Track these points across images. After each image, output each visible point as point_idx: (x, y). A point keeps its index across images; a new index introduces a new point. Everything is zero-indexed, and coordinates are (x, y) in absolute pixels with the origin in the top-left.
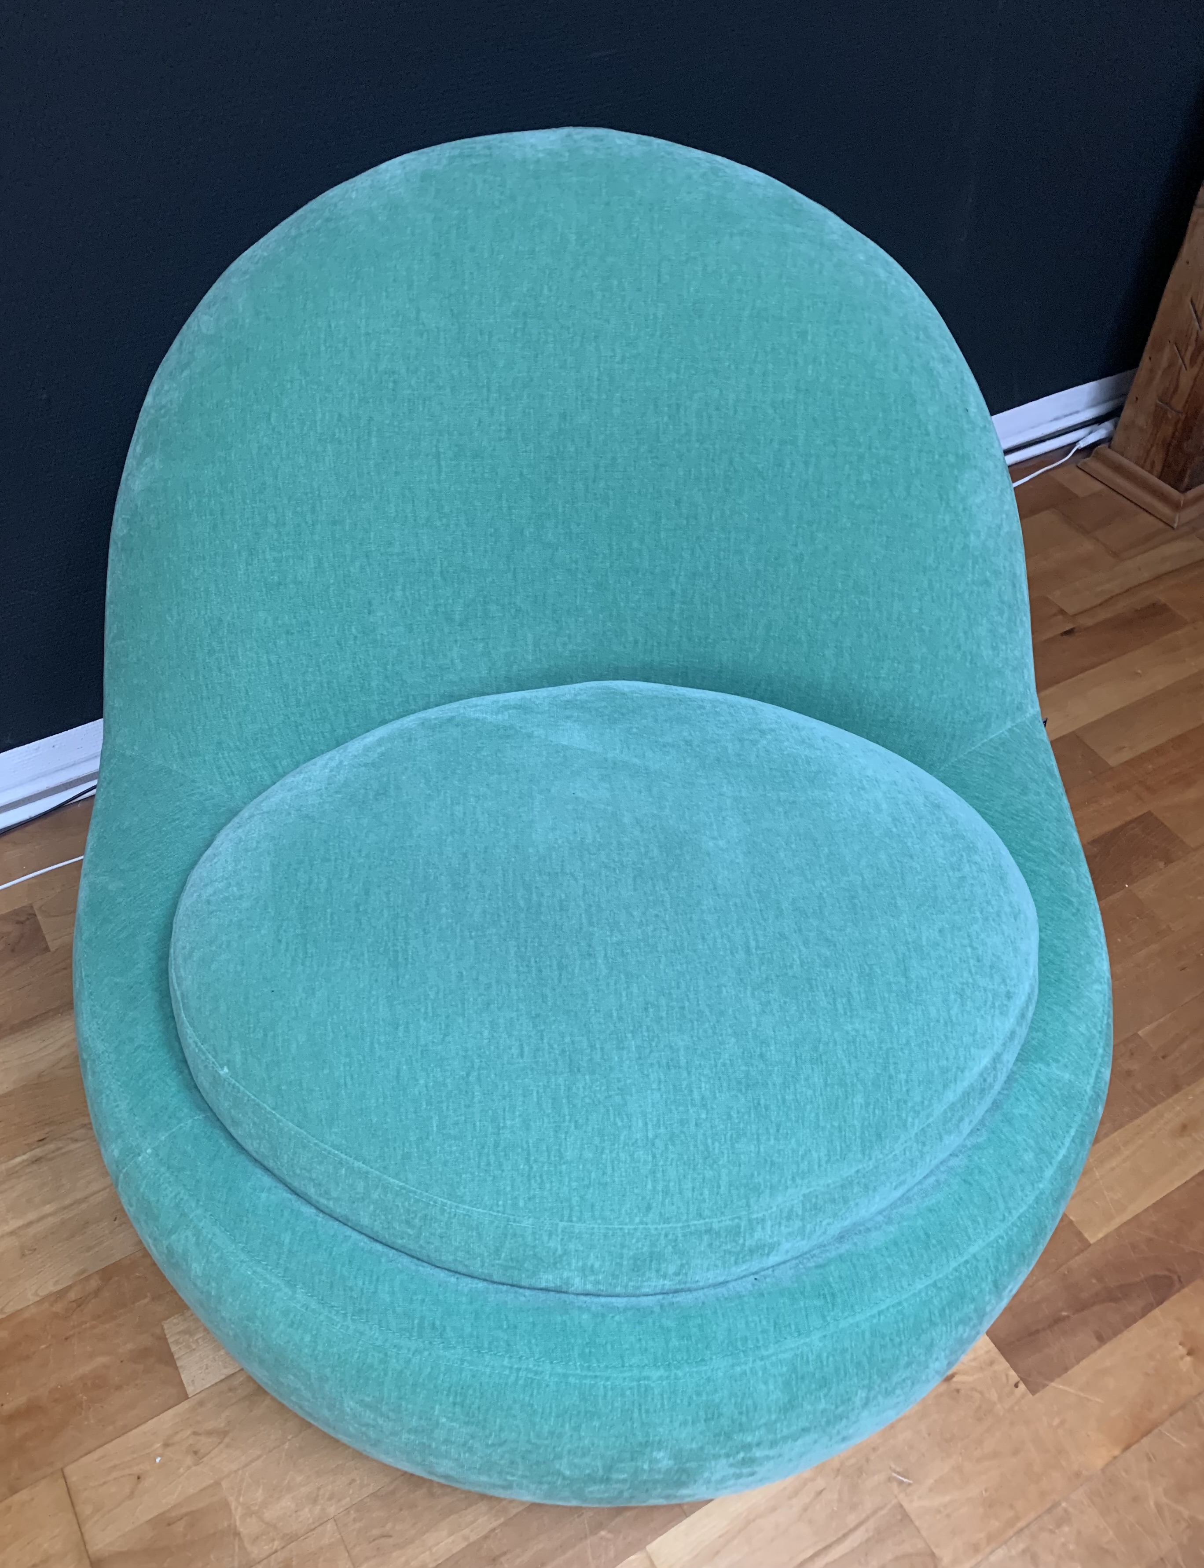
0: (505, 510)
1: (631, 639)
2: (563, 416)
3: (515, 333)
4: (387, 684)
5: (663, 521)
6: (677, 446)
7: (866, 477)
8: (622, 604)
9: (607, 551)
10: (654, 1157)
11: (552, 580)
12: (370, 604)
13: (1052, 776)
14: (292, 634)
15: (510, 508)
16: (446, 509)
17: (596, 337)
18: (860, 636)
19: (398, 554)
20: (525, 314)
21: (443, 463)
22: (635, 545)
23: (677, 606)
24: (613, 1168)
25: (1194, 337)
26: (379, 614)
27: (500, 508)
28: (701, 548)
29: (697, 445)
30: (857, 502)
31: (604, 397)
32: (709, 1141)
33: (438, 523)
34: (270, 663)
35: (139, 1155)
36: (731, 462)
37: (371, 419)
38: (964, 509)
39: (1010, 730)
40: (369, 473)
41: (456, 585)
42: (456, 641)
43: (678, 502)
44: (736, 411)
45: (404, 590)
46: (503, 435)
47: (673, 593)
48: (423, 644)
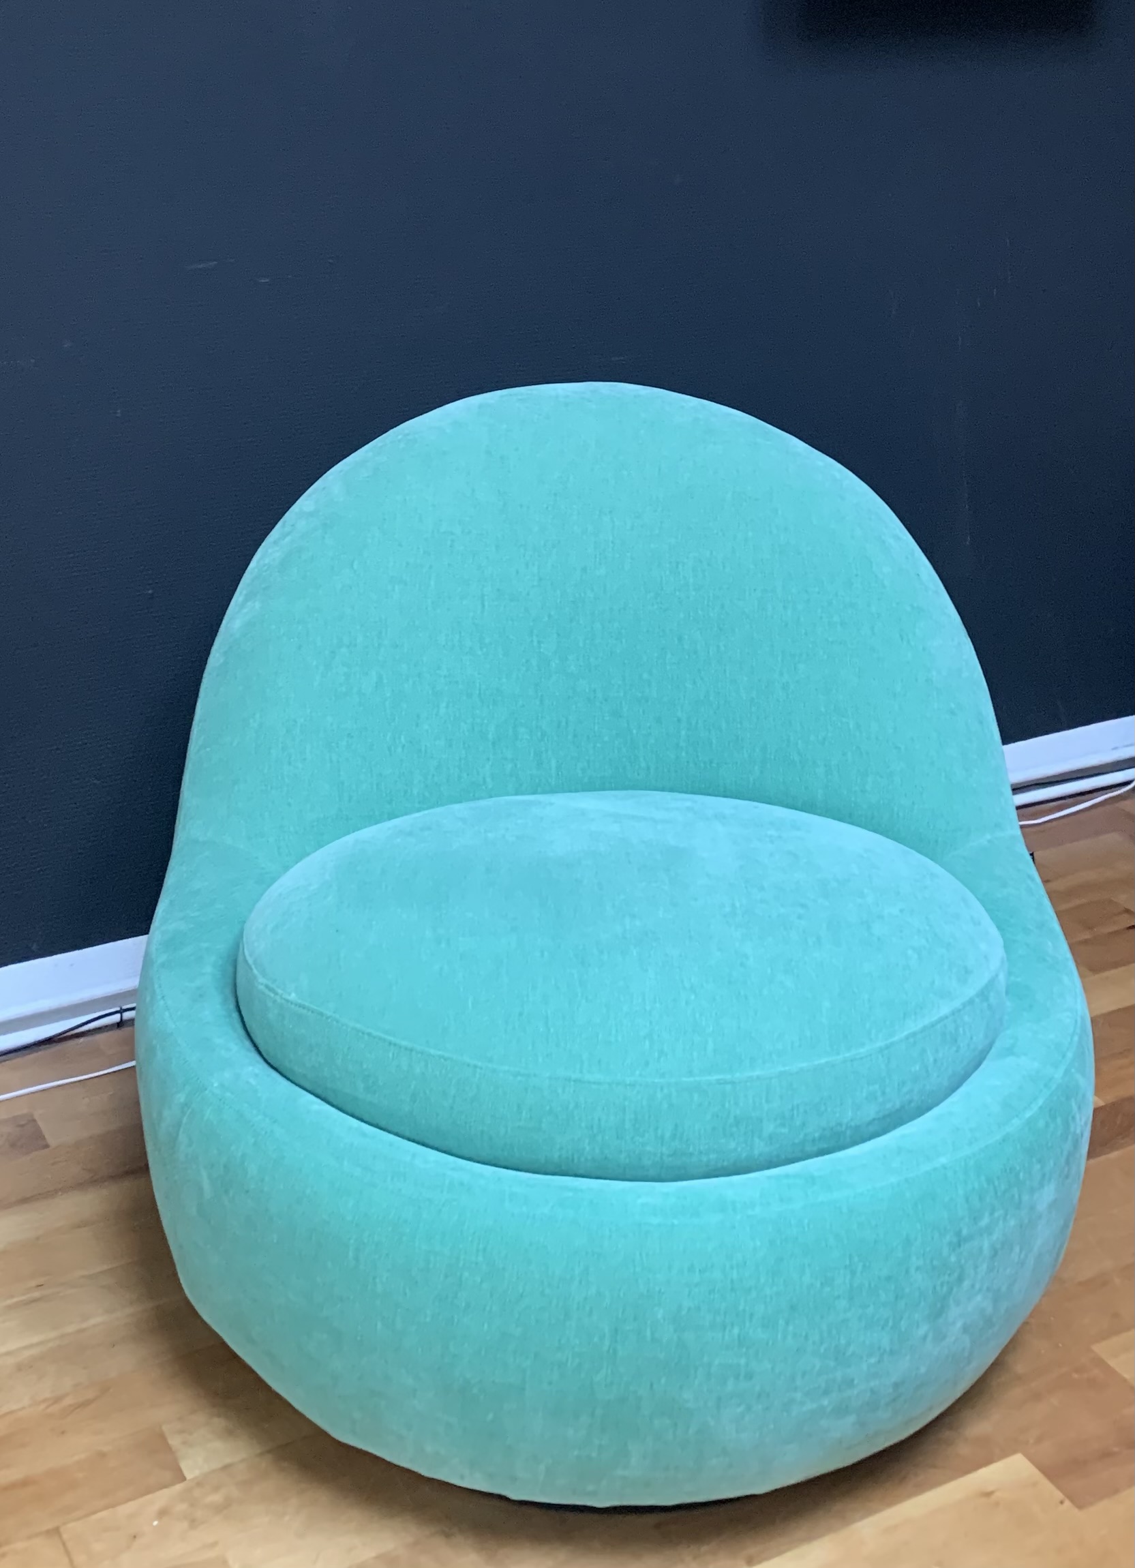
0: (535, 644)
1: (643, 765)
2: (584, 570)
3: (547, 508)
4: (427, 794)
5: (669, 656)
6: (677, 593)
7: (836, 619)
8: (635, 731)
9: (620, 682)
10: (651, 1023)
11: (574, 707)
12: (418, 716)
13: (1033, 880)
14: (352, 737)
15: (539, 642)
16: (487, 641)
17: (610, 512)
18: (844, 754)
19: (445, 677)
20: (555, 495)
21: (486, 603)
22: (645, 676)
23: (683, 733)
24: (617, 1031)
26: (426, 727)
27: (532, 641)
28: (702, 679)
29: (694, 593)
30: (830, 639)
31: (617, 555)
32: (697, 1015)
33: (479, 653)
34: (331, 761)
35: (206, 1089)
36: (723, 606)
37: (431, 567)
38: (924, 649)
39: (989, 841)
40: (426, 608)
41: (491, 707)
42: (488, 759)
43: (680, 639)
44: (724, 567)
45: (447, 707)
46: (535, 583)
47: (679, 720)
48: (460, 759)
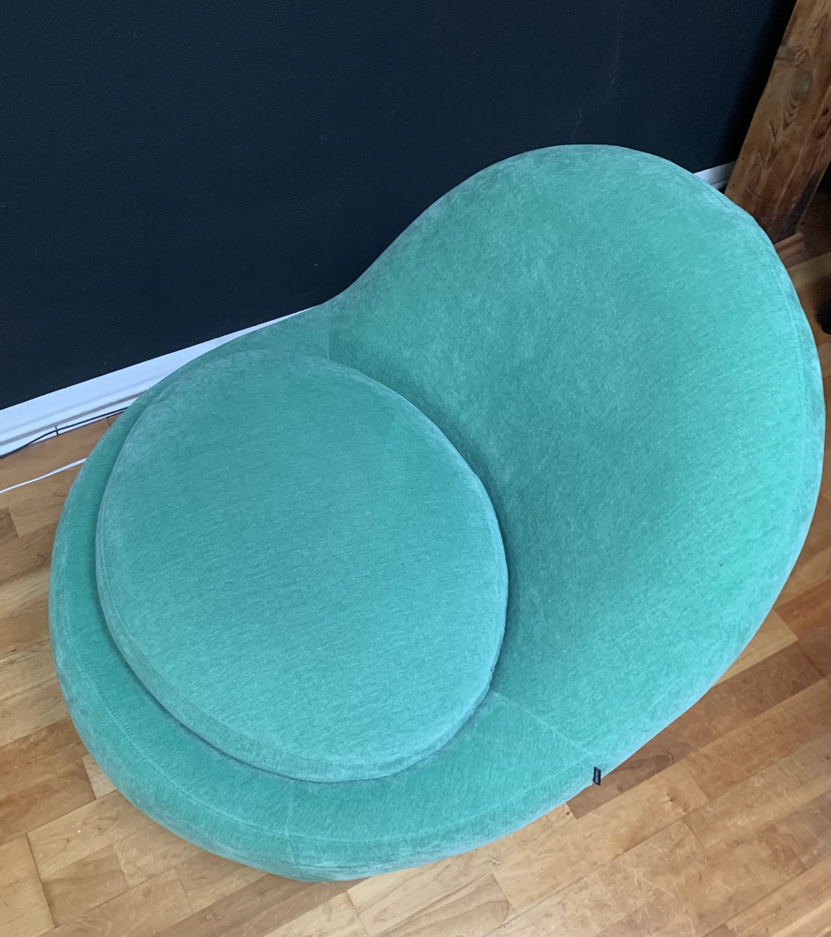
25: (770, 147)
